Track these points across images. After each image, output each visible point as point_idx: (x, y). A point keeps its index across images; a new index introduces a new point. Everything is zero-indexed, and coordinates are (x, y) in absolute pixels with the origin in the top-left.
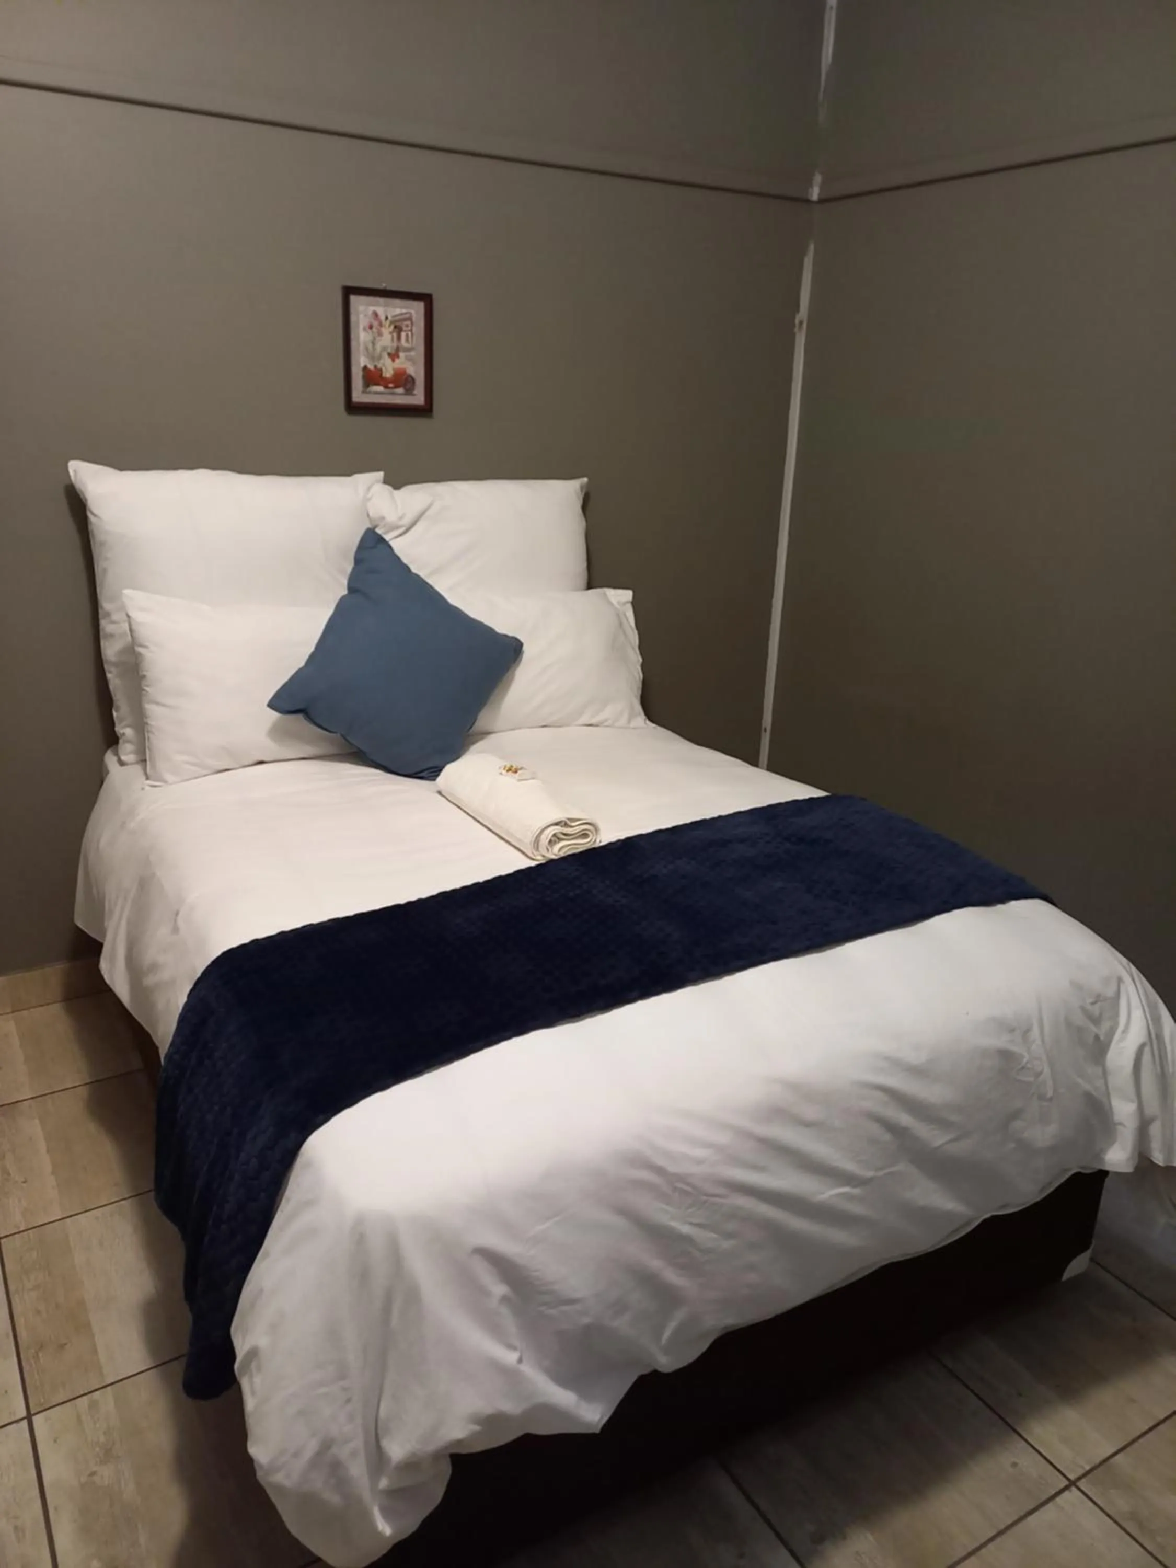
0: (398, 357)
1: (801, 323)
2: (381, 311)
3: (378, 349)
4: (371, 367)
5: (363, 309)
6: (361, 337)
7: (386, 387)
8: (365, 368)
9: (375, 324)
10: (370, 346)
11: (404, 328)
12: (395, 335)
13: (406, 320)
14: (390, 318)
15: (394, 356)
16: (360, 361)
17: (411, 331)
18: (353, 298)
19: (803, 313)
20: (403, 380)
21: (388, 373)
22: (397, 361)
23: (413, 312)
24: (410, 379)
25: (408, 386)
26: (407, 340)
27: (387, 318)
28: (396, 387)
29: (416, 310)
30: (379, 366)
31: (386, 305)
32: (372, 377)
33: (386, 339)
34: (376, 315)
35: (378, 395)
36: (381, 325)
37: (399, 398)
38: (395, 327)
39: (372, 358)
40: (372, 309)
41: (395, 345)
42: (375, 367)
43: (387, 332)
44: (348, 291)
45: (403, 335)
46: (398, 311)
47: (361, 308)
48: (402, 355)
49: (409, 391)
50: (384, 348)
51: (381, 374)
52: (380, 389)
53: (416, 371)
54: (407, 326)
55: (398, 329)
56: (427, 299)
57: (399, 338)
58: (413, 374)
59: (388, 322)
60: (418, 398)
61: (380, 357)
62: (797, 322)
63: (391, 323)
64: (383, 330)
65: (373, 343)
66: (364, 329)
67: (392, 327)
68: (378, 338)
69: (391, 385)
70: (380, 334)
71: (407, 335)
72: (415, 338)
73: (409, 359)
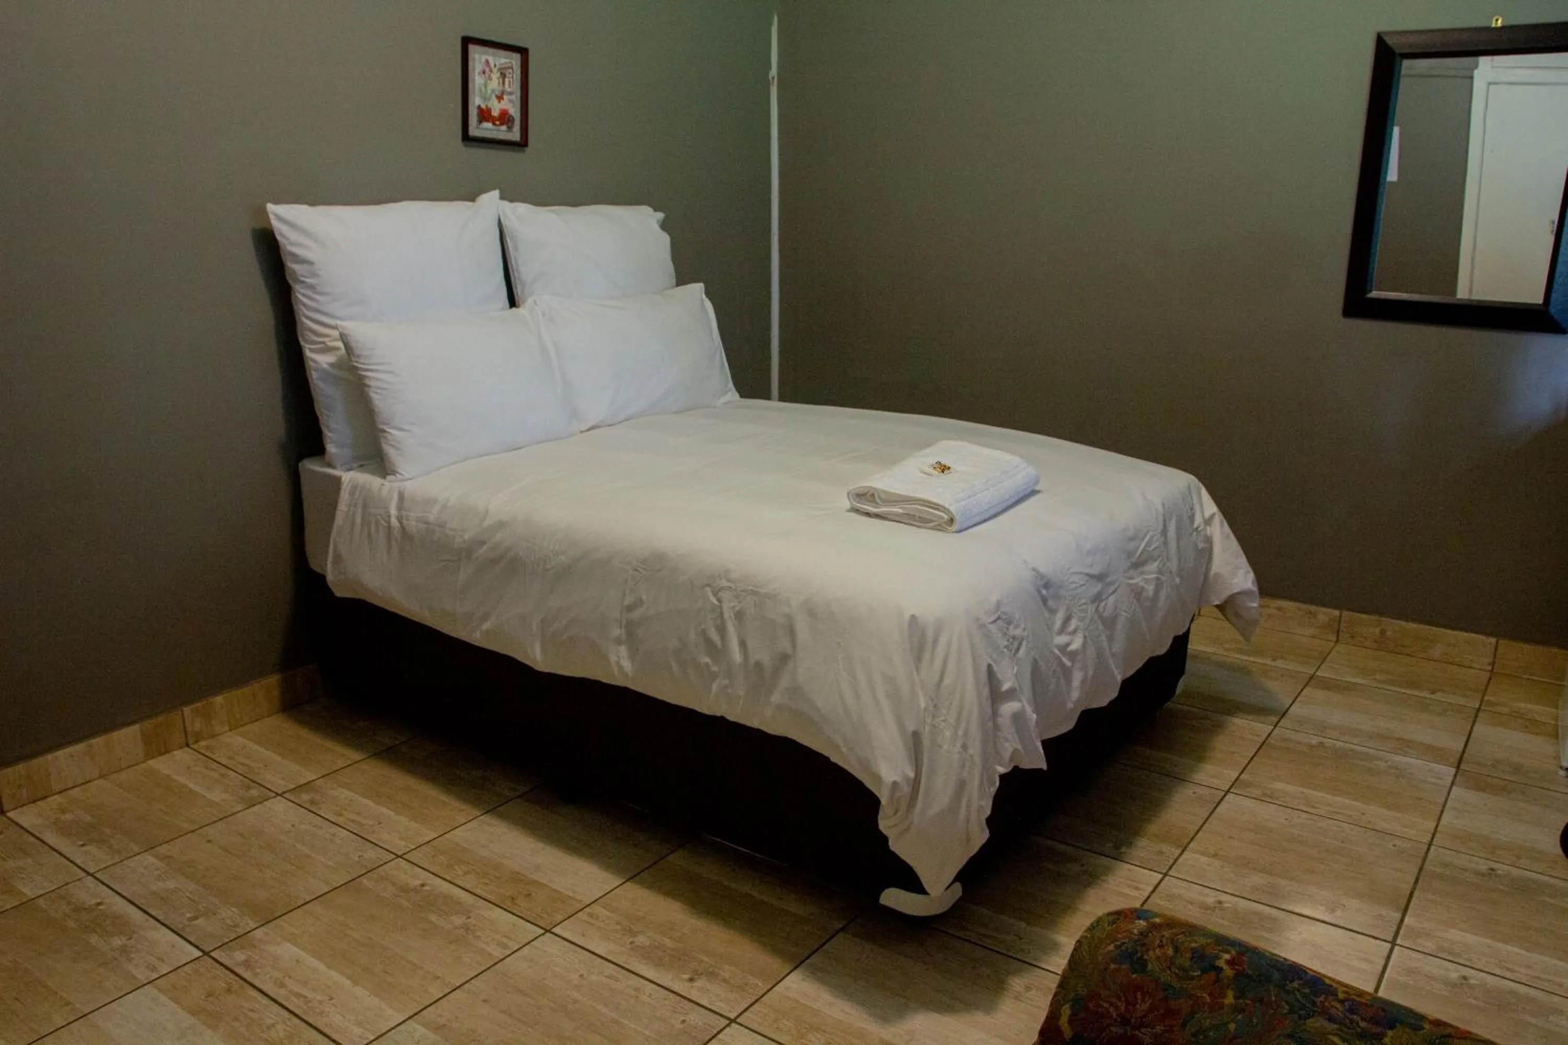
0: (503, 99)
1: (773, 78)
2: (491, 59)
3: (489, 92)
4: (483, 106)
5: (478, 56)
6: (477, 80)
7: (494, 124)
8: (479, 107)
9: (487, 70)
10: (483, 88)
11: (508, 75)
12: (501, 80)
13: (509, 68)
14: (497, 66)
15: (500, 98)
16: (476, 101)
17: (513, 77)
18: (472, 48)
19: (774, 72)
20: (505, 118)
21: (495, 113)
22: (502, 102)
23: (514, 63)
24: (511, 118)
25: (510, 125)
26: (510, 86)
27: (495, 66)
28: (502, 124)
29: (515, 60)
30: (489, 105)
31: (493, 55)
32: (484, 115)
33: (495, 84)
34: (487, 62)
35: (487, 130)
36: (491, 71)
37: (502, 133)
38: (501, 73)
39: (485, 98)
40: (484, 58)
41: (501, 88)
42: (487, 106)
43: (496, 76)
44: (467, 41)
45: (507, 80)
46: (503, 61)
47: (477, 56)
48: (505, 97)
49: (510, 128)
50: (493, 91)
51: (491, 112)
52: (488, 125)
53: (515, 111)
54: (510, 73)
55: (503, 76)
56: (523, 52)
57: (504, 83)
58: (513, 114)
59: (496, 69)
60: (515, 135)
61: (489, 99)
62: (770, 77)
63: (499, 69)
64: (492, 75)
65: (486, 86)
66: (479, 74)
67: (499, 73)
68: (489, 82)
69: (497, 123)
70: (490, 79)
71: (510, 82)
72: (513, 84)
73: (511, 101)
